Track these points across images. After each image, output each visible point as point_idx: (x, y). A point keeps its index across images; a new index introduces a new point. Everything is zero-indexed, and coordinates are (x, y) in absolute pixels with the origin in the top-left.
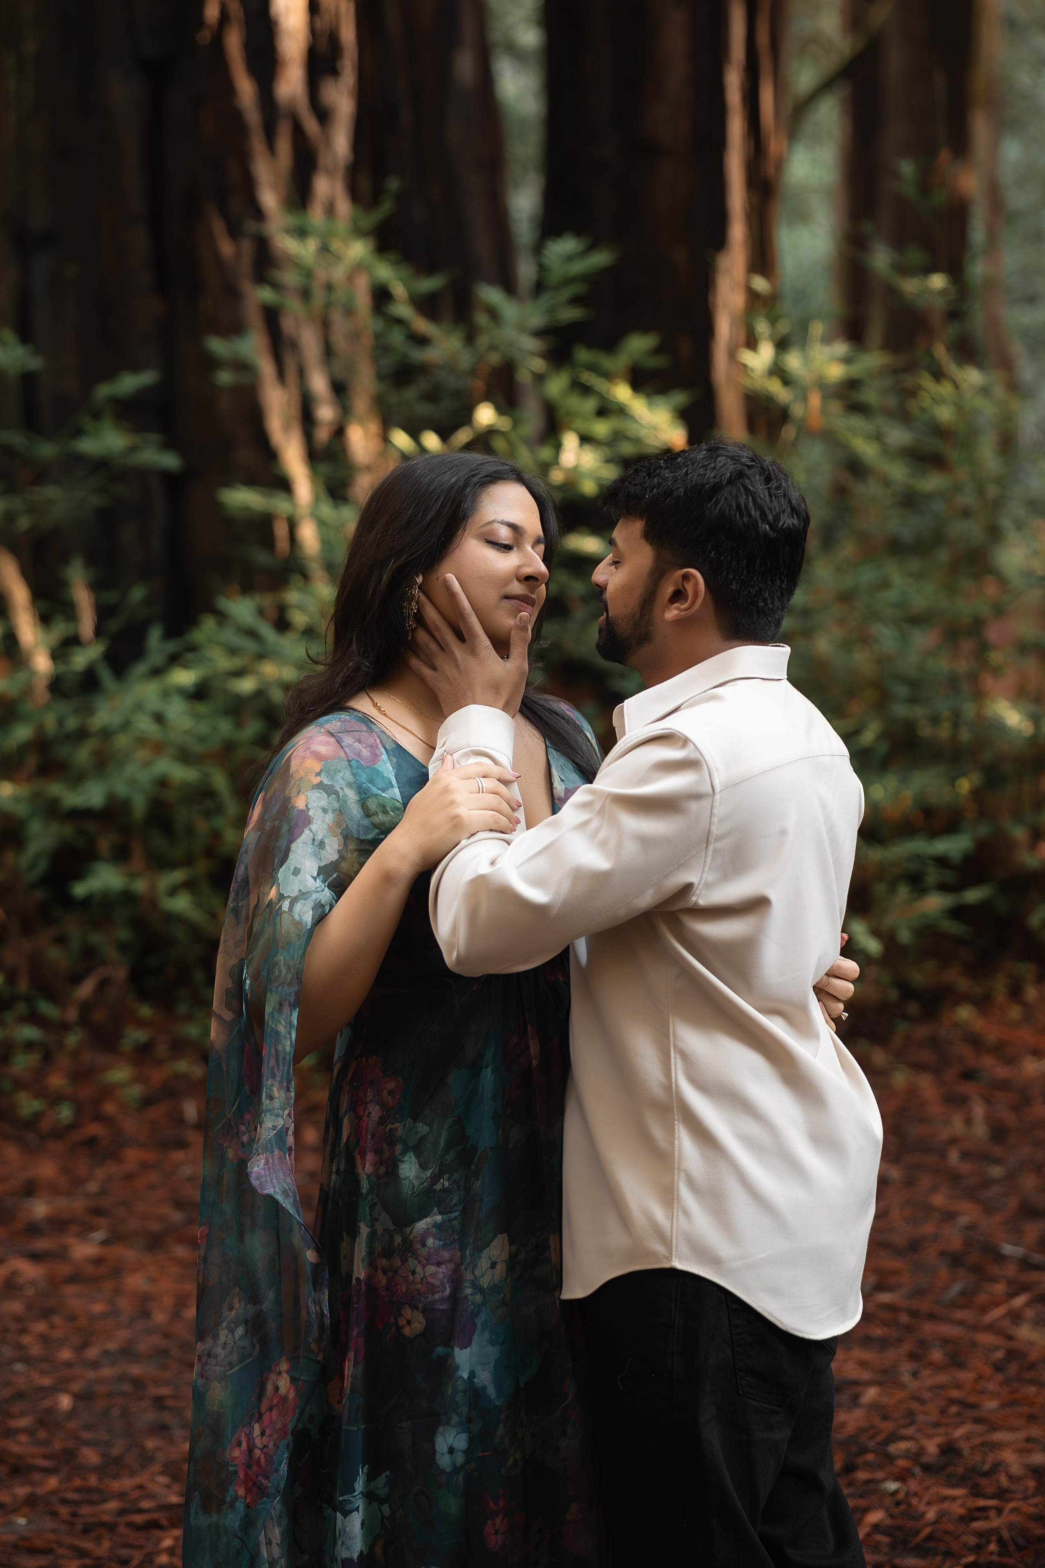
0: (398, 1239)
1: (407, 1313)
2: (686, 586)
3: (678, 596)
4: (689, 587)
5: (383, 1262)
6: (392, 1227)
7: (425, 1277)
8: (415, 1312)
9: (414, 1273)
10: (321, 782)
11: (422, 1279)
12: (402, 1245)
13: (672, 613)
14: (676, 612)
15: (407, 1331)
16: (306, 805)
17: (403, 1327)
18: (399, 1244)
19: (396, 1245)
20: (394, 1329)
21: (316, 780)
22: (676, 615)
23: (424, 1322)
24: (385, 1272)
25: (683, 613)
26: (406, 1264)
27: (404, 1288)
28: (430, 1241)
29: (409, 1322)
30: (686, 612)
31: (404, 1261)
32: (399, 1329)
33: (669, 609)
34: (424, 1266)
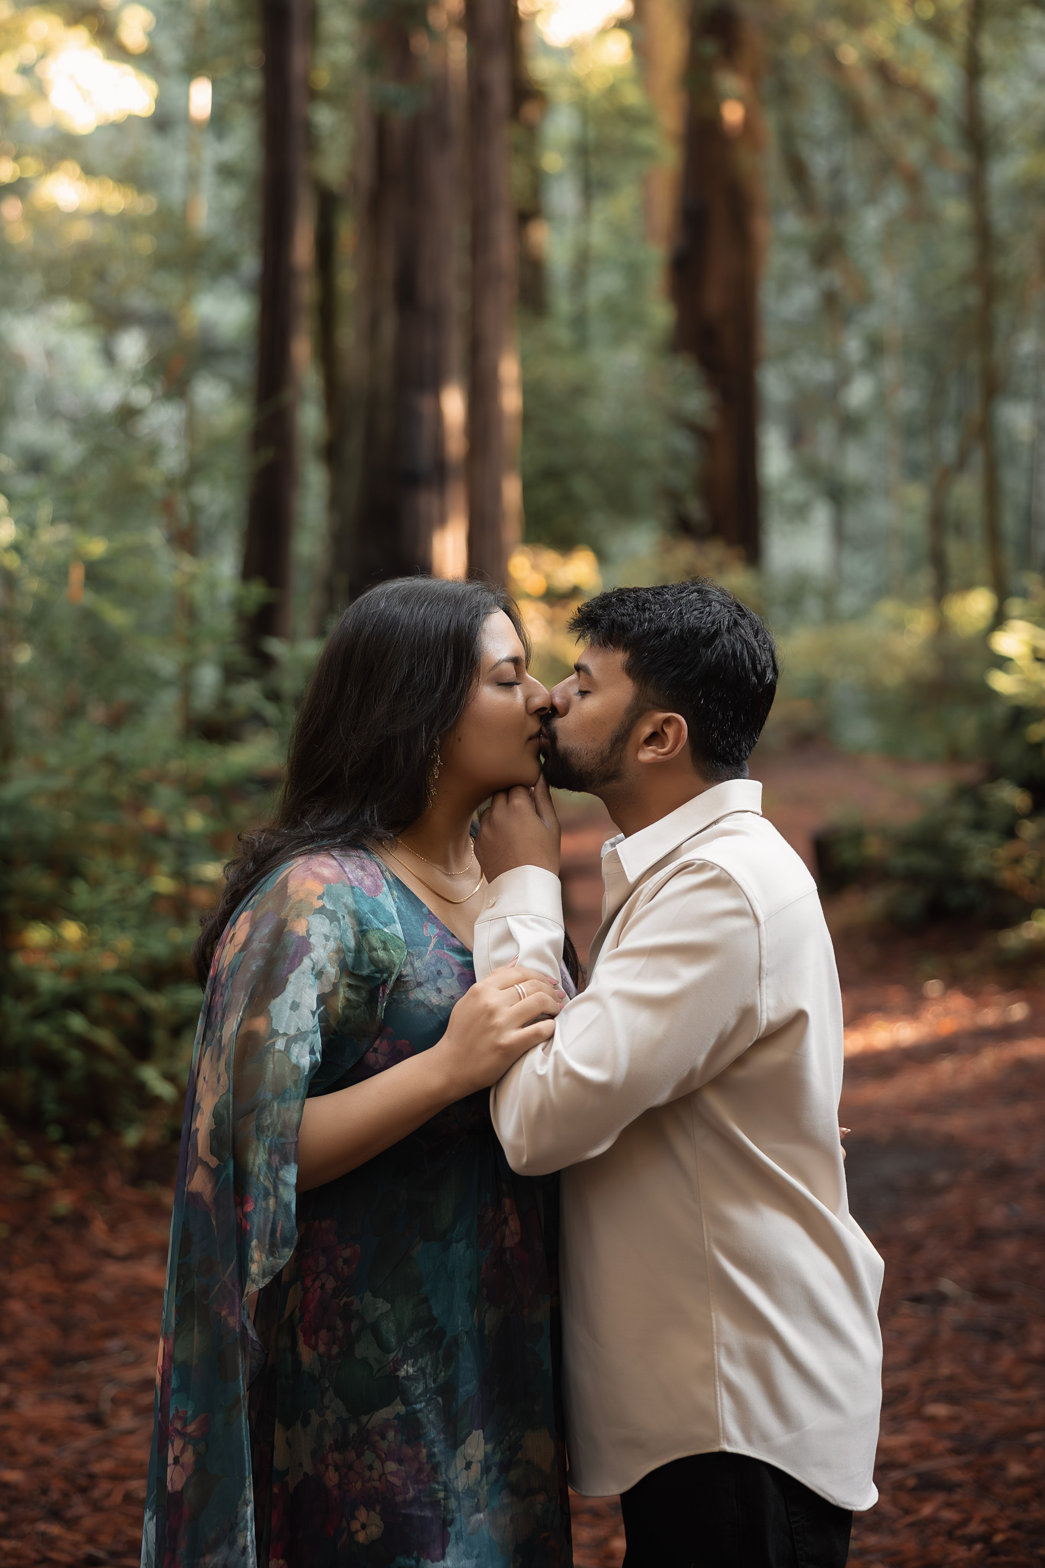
0: (353, 1429)
1: (362, 1515)
2: (667, 730)
3: (656, 737)
4: (670, 732)
5: (336, 1456)
6: (345, 1415)
7: (384, 1474)
8: (372, 1513)
9: (370, 1468)
10: (324, 906)
11: (380, 1477)
12: (357, 1435)
13: (647, 755)
14: (652, 755)
15: (361, 1537)
16: (307, 931)
17: (357, 1532)
18: (354, 1434)
19: (351, 1435)
20: (345, 1536)
21: (318, 904)
22: (653, 759)
23: (383, 1526)
24: (337, 1469)
25: (660, 757)
26: (362, 1458)
27: (359, 1485)
28: (391, 1434)
29: (364, 1526)
30: (664, 757)
31: (359, 1455)
32: (352, 1534)
33: (643, 749)
34: (383, 1462)
